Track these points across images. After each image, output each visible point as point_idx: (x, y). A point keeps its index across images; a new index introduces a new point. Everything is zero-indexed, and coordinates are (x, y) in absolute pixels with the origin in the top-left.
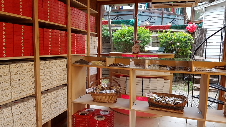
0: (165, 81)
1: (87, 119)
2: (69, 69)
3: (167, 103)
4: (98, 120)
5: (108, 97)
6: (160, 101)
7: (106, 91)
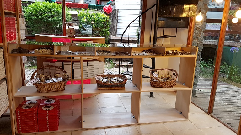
0: (100, 63)
1: (34, 111)
2: (6, 60)
3: (113, 83)
4: (48, 110)
5: (57, 86)
6: (107, 82)
7: (53, 80)
